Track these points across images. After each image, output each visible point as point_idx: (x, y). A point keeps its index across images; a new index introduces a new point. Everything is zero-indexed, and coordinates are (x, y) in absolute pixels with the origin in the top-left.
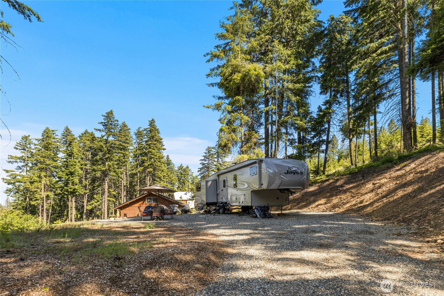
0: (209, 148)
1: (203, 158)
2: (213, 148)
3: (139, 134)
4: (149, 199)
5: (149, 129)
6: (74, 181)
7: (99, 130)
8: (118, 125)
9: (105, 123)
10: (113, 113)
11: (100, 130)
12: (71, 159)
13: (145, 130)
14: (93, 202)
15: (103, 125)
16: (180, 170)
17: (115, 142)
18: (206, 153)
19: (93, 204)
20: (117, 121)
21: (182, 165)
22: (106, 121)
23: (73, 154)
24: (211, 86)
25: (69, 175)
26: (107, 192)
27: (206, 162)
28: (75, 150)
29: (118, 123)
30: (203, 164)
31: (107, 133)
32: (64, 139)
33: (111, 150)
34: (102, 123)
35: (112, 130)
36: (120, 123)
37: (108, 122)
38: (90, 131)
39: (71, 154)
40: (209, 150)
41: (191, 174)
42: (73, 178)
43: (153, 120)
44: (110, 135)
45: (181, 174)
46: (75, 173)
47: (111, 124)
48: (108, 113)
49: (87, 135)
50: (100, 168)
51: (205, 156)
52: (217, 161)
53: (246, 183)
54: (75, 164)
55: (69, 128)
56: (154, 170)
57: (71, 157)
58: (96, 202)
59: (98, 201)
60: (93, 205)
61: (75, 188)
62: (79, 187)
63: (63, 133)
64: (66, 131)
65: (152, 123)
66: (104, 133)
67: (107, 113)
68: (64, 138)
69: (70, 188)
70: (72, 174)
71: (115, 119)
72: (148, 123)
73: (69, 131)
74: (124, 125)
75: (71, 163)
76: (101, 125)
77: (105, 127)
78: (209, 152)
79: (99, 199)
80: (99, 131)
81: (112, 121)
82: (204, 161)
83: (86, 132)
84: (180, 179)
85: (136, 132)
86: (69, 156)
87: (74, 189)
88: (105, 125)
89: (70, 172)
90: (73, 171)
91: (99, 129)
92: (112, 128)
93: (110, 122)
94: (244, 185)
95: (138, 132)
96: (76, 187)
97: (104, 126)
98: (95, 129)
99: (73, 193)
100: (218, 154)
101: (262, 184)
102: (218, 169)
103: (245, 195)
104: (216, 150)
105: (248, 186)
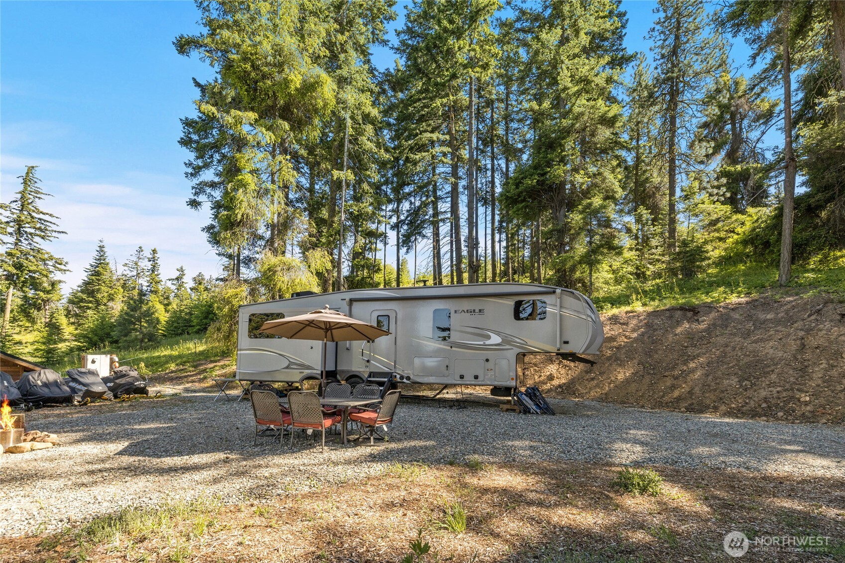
53: (498, 333)
94: (489, 338)
100: (20, 227)
101: (566, 342)
102: (19, 267)
103: (487, 360)
104: (13, 213)
105: (505, 341)
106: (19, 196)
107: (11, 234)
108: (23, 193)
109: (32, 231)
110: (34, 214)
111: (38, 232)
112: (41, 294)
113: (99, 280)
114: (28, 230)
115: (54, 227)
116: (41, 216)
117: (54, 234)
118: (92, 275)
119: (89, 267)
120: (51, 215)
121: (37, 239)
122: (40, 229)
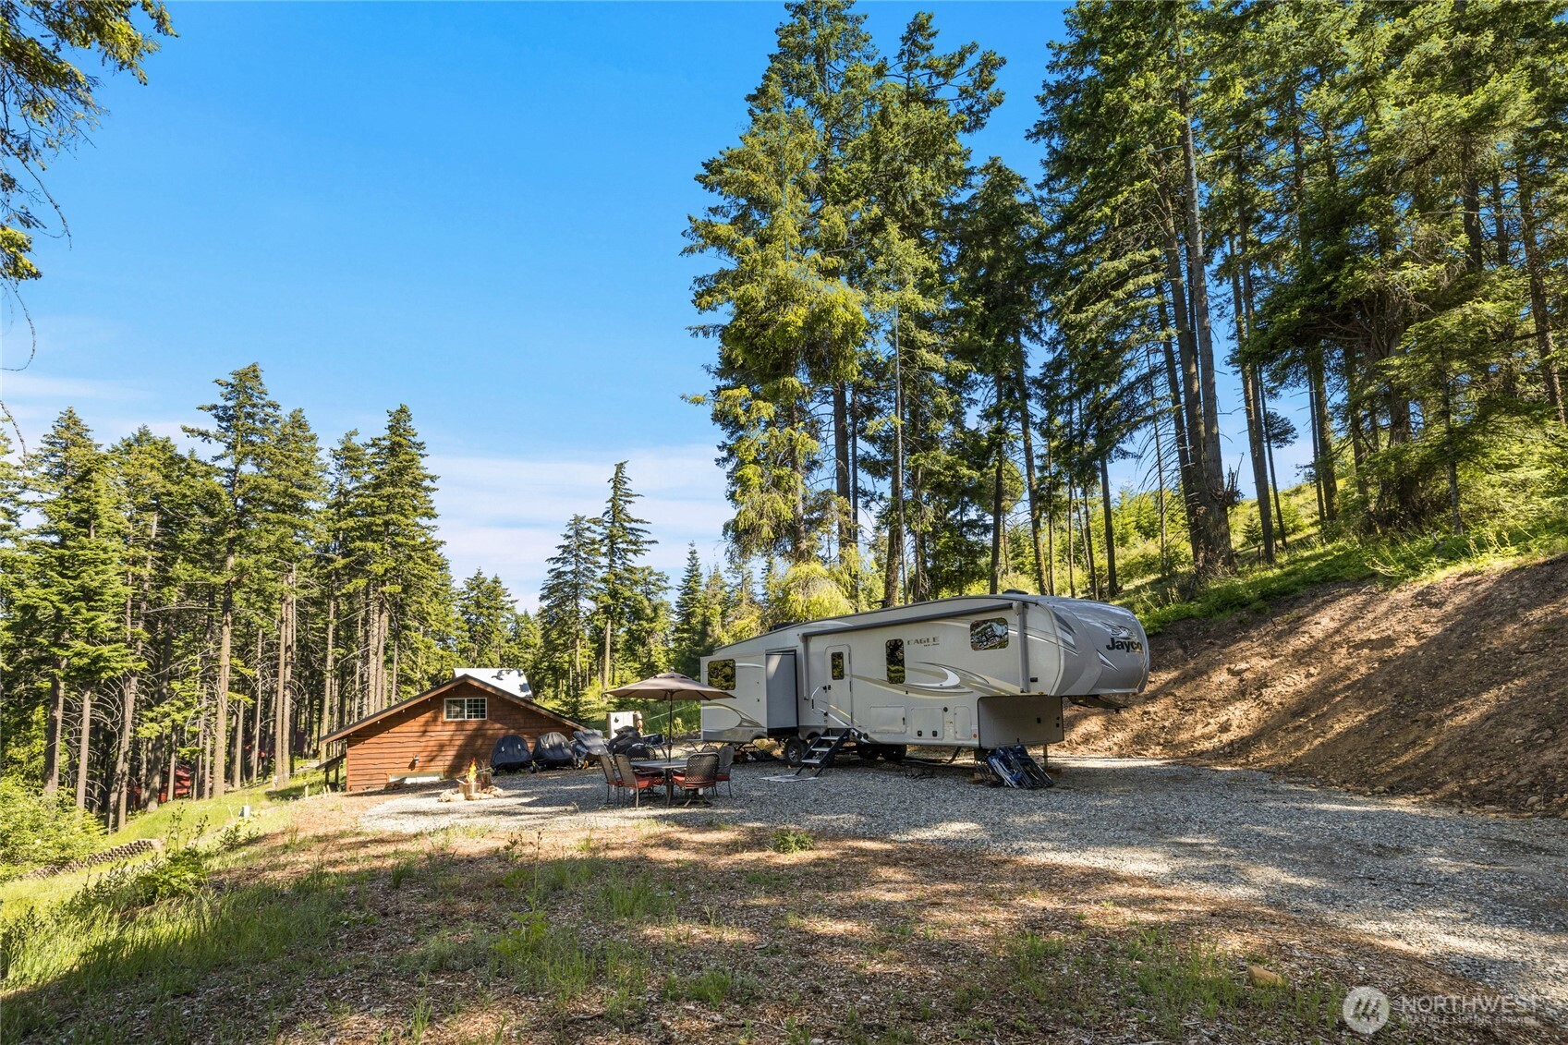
0: (578, 520)
1: (557, 553)
2: (595, 521)
3: (349, 457)
4: (455, 703)
5: (387, 443)
6: (96, 626)
7: (201, 434)
8: (277, 422)
9: (225, 409)
10: (261, 374)
11: (205, 435)
12: (88, 536)
13: (374, 445)
14: (167, 708)
15: (217, 416)
16: (473, 589)
17: (266, 481)
18: (569, 537)
19: (167, 715)
20: (276, 407)
21: (480, 573)
22: (230, 404)
23: (95, 516)
24: (701, 334)
25: (78, 599)
26: (228, 669)
27: (568, 568)
28: (104, 505)
29: (278, 413)
30: (559, 575)
31: (231, 446)
32: (52, 459)
33: (249, 511)
34: (215, 407)
35: (253, 438)
36: (285, 413)
37: (241, 406)
38: (158, 432)
39: (85, 516)
40: (577, 526)
41: (510, 605)
42: (92, 614)
43: (403, 411)
44: (246, 455)
45: (478, 605)
46: (102, 594)
47: (249, 416)
48: (242, 376)
49: (146, 447)
50: (202, 579)
51: (565, 549)
52: (610, 566)
53: (955, 670)
54: (103, 556)
55: (79, 415)
56: (405, 590)
57: (88, 528)
58: (179, 710)
59: (188, 705)
60: (168, 722)
61: (100, 655)
62: (115, 650)
63: (52, 432)
64: (68, 428)
65: (399, 420)
66: (220, 448)
67: (236, 374)
68: (54, 456)
69: (78, 654)
70: (89, 595)
71: (268, 398)
72: (386, 421)
73: (77, 429)
74: (298, 422)
75: (89, 554)
76: (209, 415)
77: (224, 424)
78: (577, 533)
79: (191, 696)
80: (200, 438)
81: (254, 406)
82: (560, 565)
83: (143, 437)
84: (475, 625)
85: (338, 447)
86: (77, 525)
87: (99, 658)
88: (225, 417)
89: (83, 588)
90: (96, 584)
91: (203, 428)
92: (253, 431)
93: (249, 409)
94: (945, 677)
95: (346, 449)
96: (105, 650)
97: (220, 419)
98: (184, 429)
99: (89, 671)
100: (613, 543)
101: (1035, 680)
102: (614, 594)
103: (946, 710)
104: (605, 528)
105: (965, 681)
106: (610, 504)
107: (605, 554)
108: (613, 500)
109: (624, 546)
110: (626, 524)
111: (630, 547)
112: (644, 623)
113: (693, 599)
114: (621, 546)
115: (646, 537)
116: (633, 525)
117: (646, 546)
118: (686, 594)
119: (681, 583)
120: (642, 522)
121: (630, 555)
122: (631, 542)
